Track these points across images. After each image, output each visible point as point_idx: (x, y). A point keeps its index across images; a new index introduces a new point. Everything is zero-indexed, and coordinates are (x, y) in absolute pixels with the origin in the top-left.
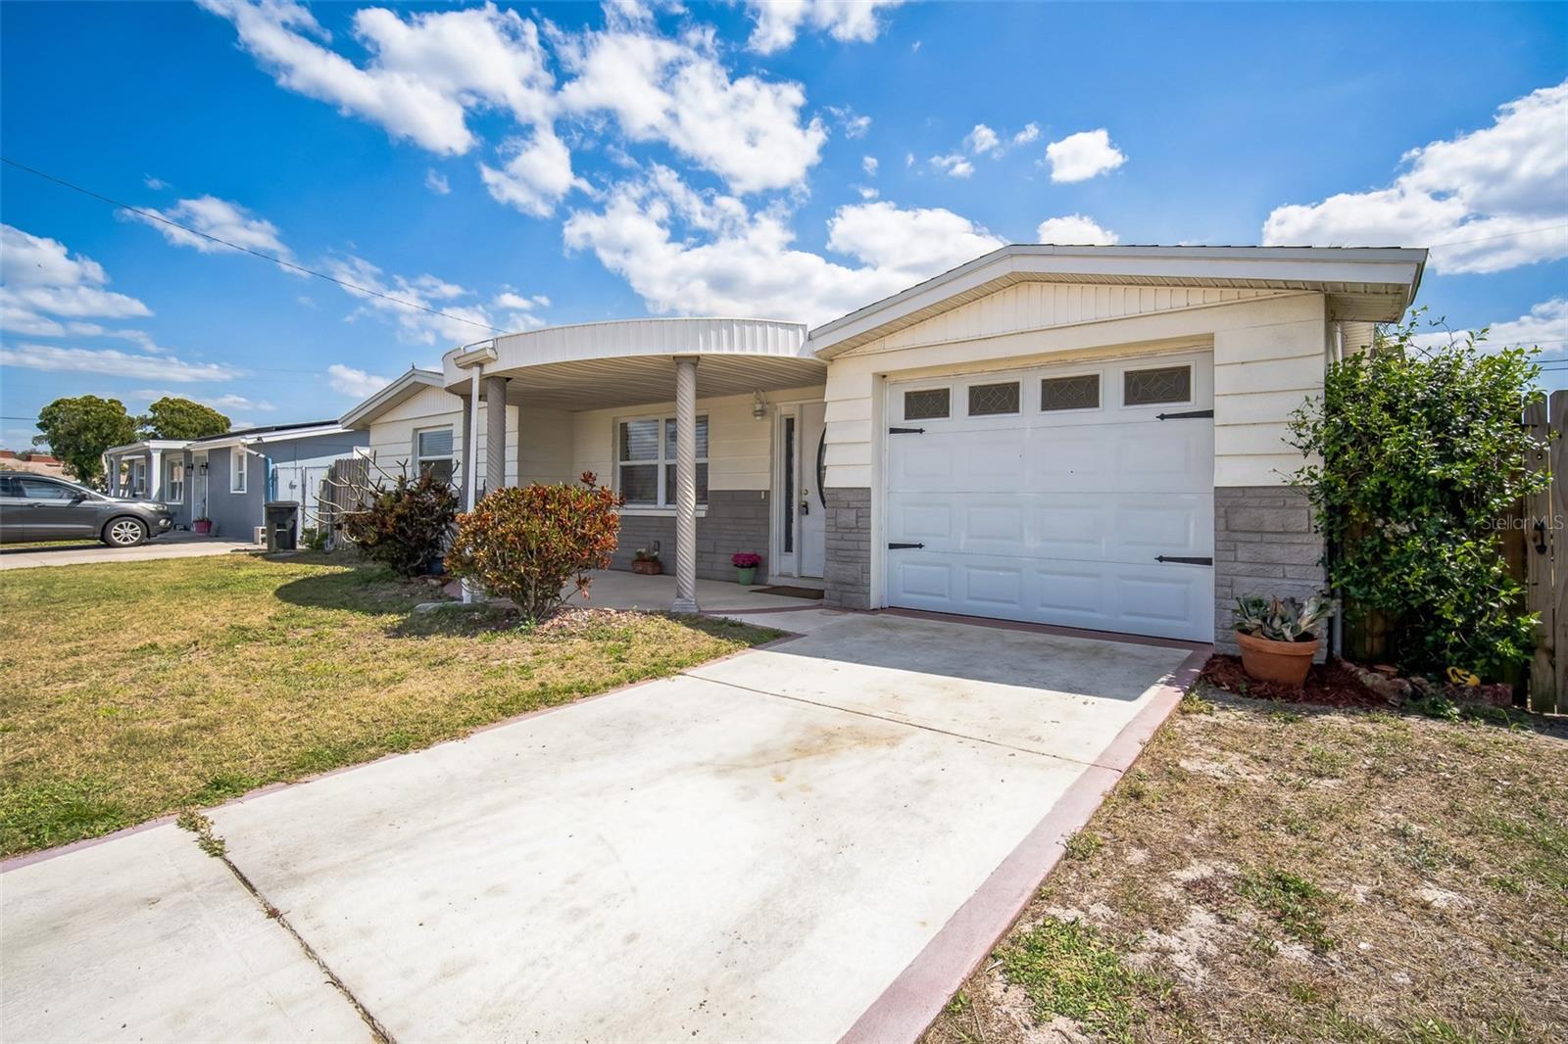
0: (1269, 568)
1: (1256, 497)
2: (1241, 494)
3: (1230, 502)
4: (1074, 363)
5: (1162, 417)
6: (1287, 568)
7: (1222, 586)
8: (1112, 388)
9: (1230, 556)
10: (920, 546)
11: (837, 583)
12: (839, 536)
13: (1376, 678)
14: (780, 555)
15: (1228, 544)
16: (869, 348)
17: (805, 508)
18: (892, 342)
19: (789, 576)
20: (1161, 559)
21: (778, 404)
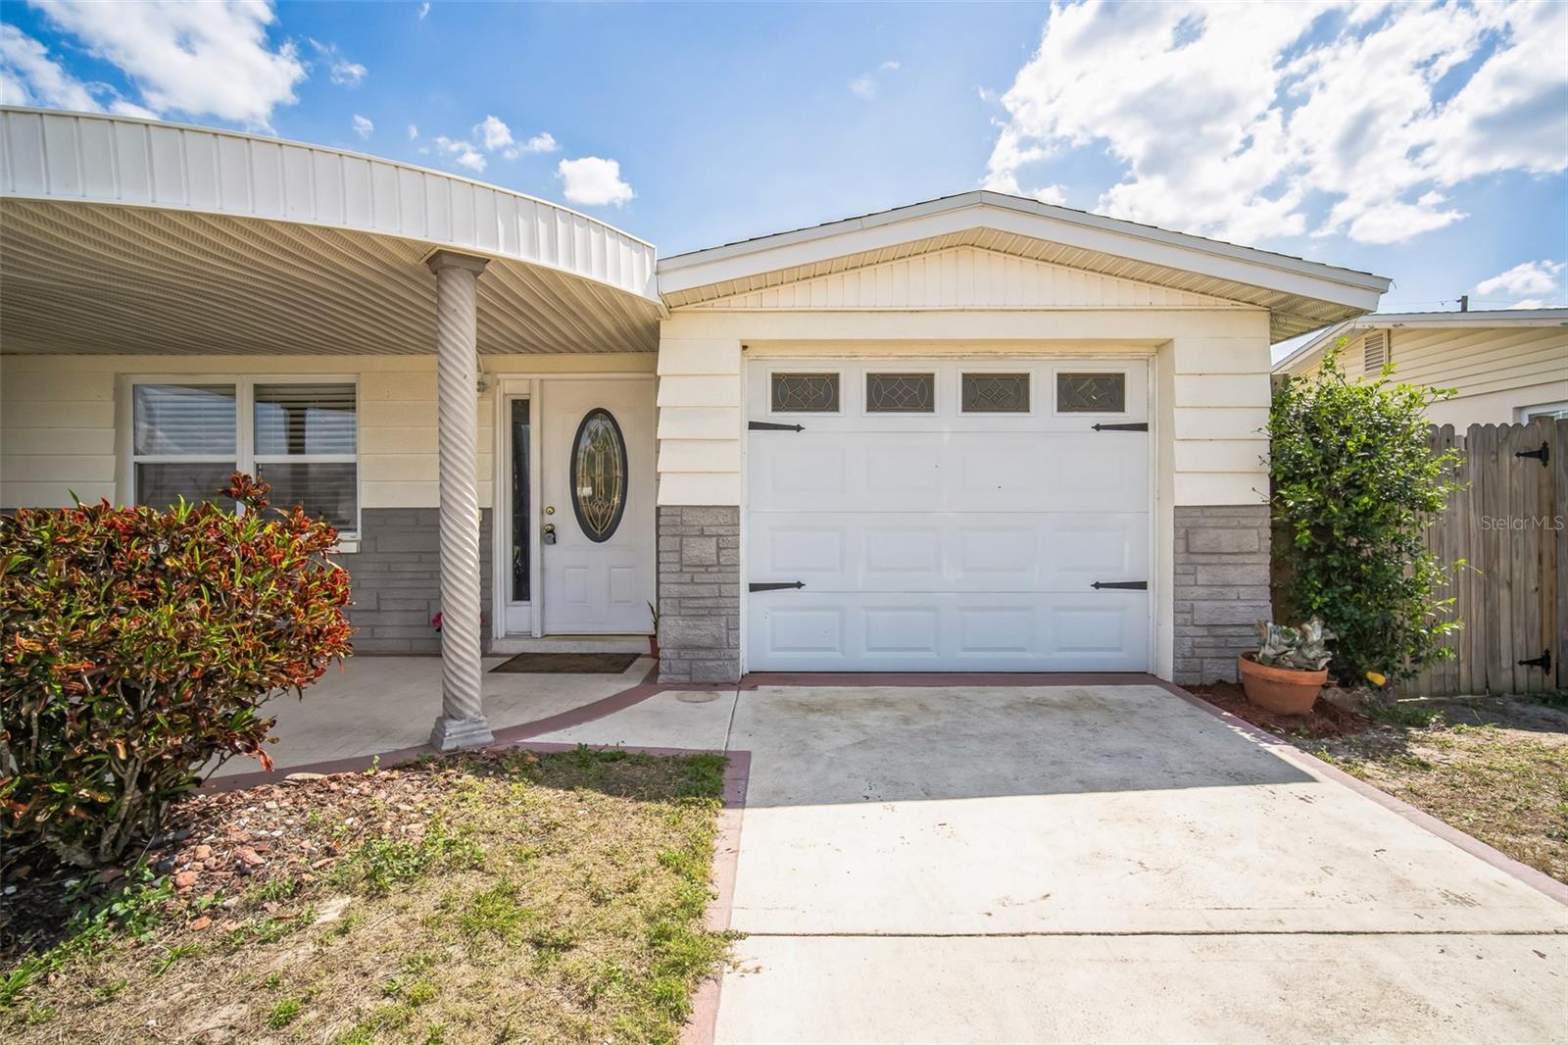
0: (1224, 590)
1: (1212, 517)
2: (1199, 514)
3: (1190, 521)
4: (1006, 356)
5: (1098, 428)
6: (1242, 589)
7: (1182, 612)
8: (1043, 391)
9: (1190, 580)
10: (799, 585)
11: (686, 648)
12: (687, 578)
13: (1336, 693)
14: (506, 606)
15: (1188, 567)
16: (736, 302)
17: (550, 535)
18: (770, 299)
19: (529, 636)
20: (1097, 586)
21: (499, 376)
